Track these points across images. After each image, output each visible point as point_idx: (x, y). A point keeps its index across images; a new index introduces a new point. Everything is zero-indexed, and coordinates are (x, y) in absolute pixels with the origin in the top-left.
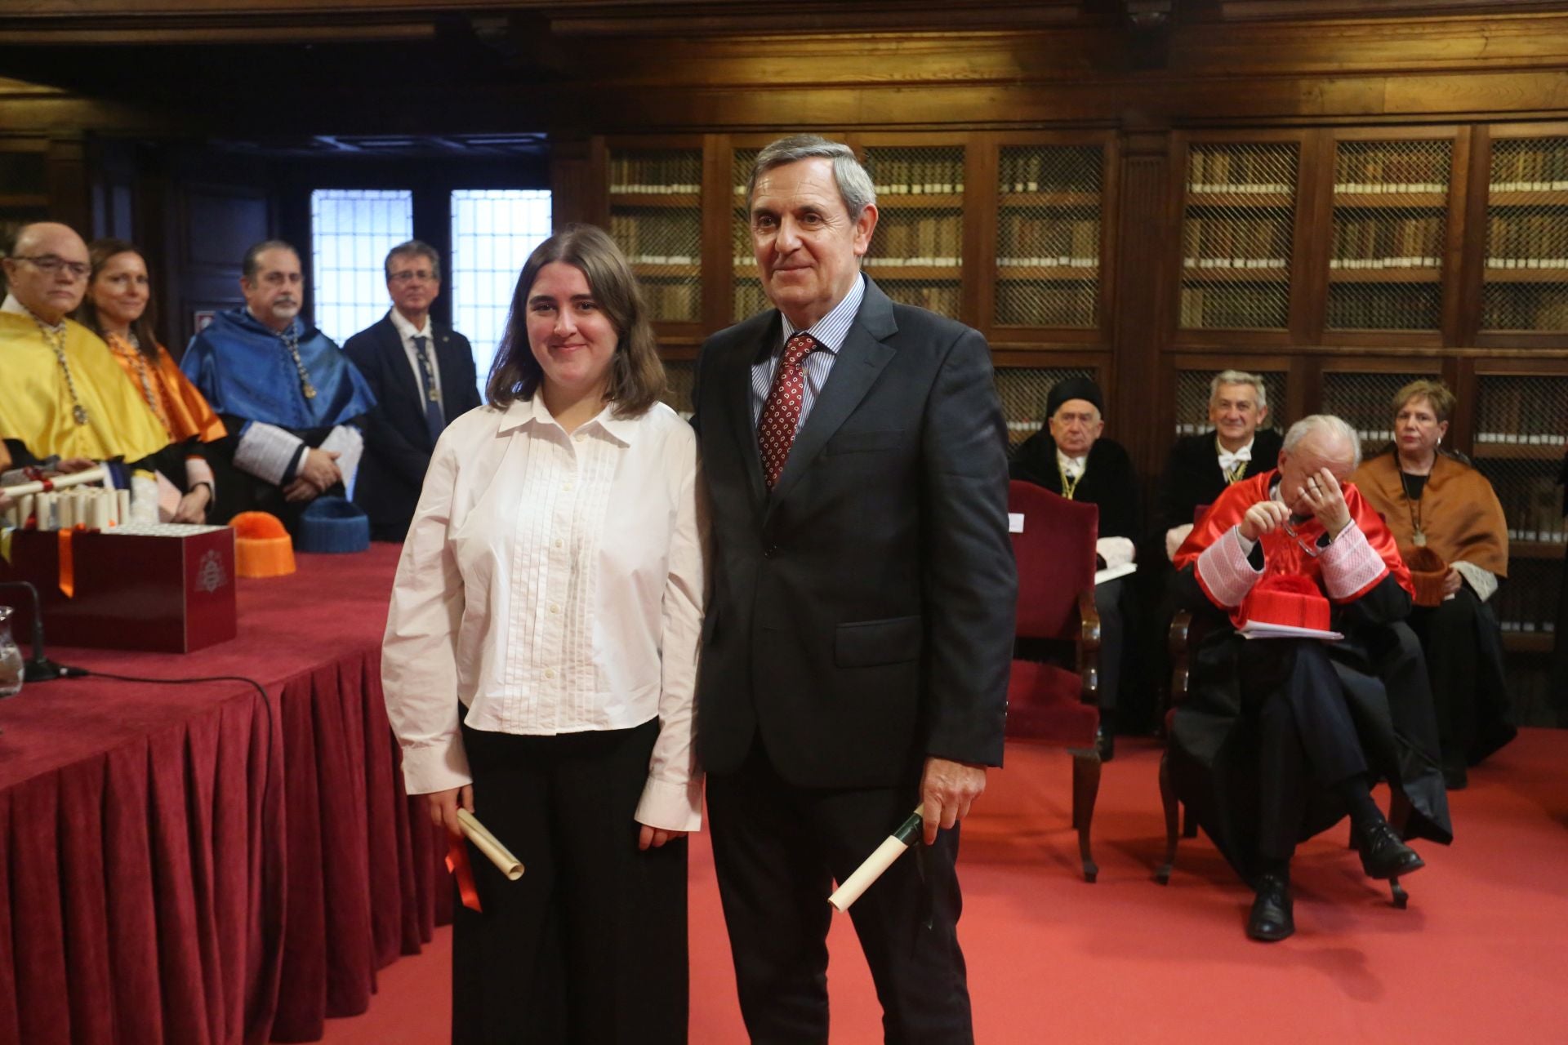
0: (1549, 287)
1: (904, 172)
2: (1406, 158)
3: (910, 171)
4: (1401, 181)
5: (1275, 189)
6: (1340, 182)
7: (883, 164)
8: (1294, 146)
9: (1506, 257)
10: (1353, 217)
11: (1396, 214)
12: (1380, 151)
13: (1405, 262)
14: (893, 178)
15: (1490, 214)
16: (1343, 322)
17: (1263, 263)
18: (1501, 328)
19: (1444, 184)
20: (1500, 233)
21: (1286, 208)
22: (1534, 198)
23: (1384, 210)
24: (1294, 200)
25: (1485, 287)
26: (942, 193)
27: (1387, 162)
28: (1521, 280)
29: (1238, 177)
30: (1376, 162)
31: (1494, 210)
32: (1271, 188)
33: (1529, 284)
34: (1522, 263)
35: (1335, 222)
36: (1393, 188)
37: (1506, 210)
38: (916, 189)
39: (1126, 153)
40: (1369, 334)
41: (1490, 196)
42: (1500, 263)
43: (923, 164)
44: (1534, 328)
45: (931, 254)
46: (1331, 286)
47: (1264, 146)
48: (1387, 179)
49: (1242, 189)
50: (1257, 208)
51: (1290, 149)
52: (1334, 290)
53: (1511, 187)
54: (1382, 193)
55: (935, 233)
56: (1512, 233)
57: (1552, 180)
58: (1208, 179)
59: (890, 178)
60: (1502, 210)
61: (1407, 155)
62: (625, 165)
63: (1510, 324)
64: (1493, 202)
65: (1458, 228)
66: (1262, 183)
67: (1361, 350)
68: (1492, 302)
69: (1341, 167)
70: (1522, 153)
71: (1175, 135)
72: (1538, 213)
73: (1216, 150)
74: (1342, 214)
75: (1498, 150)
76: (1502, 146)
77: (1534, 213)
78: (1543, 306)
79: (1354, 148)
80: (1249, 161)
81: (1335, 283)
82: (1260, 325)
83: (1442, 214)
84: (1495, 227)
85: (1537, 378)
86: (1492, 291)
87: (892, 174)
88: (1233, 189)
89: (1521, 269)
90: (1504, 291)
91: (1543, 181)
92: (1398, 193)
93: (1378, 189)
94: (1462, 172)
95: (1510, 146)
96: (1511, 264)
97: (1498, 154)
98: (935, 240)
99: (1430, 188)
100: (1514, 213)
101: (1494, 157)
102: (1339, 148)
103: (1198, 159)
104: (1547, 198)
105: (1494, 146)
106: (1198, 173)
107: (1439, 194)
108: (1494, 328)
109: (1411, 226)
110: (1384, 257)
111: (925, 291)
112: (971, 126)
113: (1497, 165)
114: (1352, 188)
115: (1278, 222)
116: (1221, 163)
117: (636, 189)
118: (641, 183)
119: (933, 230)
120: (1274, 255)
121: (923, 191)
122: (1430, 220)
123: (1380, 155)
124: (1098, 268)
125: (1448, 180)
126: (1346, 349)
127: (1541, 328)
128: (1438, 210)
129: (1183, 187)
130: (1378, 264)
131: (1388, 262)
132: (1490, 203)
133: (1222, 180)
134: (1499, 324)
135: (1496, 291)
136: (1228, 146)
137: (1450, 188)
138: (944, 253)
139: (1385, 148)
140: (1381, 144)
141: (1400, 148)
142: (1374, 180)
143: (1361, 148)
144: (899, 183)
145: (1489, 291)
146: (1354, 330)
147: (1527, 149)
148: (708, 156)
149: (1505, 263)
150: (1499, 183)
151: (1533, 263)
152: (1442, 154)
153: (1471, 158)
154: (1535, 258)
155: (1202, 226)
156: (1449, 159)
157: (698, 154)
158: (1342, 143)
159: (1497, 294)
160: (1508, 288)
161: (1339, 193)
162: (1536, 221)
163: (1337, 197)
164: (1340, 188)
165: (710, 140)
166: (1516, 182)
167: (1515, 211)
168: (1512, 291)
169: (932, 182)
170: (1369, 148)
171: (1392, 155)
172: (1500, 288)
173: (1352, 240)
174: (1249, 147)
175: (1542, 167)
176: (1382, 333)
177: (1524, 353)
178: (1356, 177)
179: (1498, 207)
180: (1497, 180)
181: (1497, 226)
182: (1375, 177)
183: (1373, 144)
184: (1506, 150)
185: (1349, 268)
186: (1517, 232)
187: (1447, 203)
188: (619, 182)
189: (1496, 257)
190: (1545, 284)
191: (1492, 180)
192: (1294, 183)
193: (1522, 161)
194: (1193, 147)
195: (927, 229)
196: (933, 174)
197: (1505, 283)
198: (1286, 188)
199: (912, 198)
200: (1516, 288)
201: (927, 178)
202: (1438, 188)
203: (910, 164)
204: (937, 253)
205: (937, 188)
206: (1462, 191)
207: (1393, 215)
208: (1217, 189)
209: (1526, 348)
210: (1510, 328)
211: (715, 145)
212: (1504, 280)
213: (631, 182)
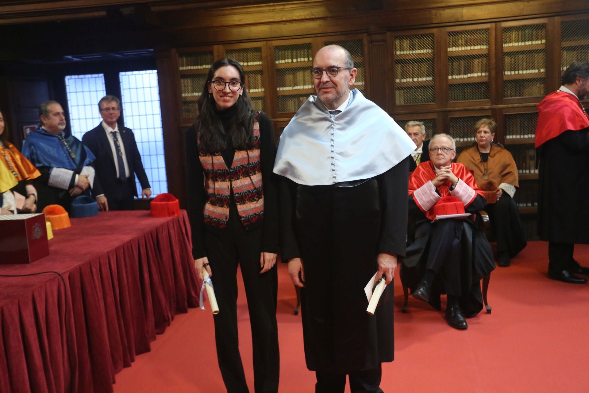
0: (527, 81)
1: (290, 54)
2: (473, 37)
3: (292, 54)
4: (472, 45)
5: (426, 51)
6: (450, 47)
7: (281, 52)
8: (432, 35)
9: (511, 70)
10: (455, 60)
11: (470, 57)
12: (463, 35)
13: (475, 75)
14: (286, 57)
15: (504, 55)
16: (455, 99)
17: (424, 79)
18: (511, 97)
19: (487, 45)
20: (508, 62)
21: (431, 58)
22: (519, 49)
23: (466, 56)
24: (433, 55)
25: (504, 82)
26: (304, 61)
27: (466, 38)
28: (517, 79)
29: (412, 48)
30: (462, 39)
31: (505, 54)
32: (425, 51)
33: (520, 80)
34: (517, 72)
35: (449, 62)
36: (469, 48)
37: (510, 53)
38: (295, 60)
39: (371, 42)
40: (465, 102)
41: (504, 49)
42: (509, 73)
43: (296, 51)
44: (523, 96)
45: (302, 84)
46: (449, 86)
47: (421, 36)
48: (466, 45)
49: (414, 52)
50: (420, 59)
51: (431, 36)
52: (451, 87)
53: (511, 45)
54: (465, 50)
55: (303, 76)
56: (512, 61)
57: (525, 41)
58: (402, 49)
59: (284, 57)
60: (508, 53)
61: (473, 35)
62: (184, 59)
63: (514, 95)
64: (505, 51)
65: (493, 61)
66: (421, 49)
67: (462, 108)
68: (507, 87)
69: (450, 41)
70: (514, 32)
71: (388, 34)
72: (521, 54)
73: (404, 38)
74: (451, 59)
75: (505, 32)
76: (506, 30)
77: (520, 54)
78: (525, 87)
79: (454, 34)
80: (416, 41)
81: (451, 85)
82: (425, 102)
83: (487, 56)
84: (506, 60)
85: (525, 114)
86: (507, 83)
87: (285, 56)
88: (411, 52)
89: (517, 75)
90: (511, 83)
91: (522, 41)
92: (471, 50)
93: (463, 49)
94: (493, 40)
95: (509, 30)
96: (513, 73)
97: (505, 33)
98: (303, 79)
99: (482, 47)
100: (512, 54)
101: (504, 34)
102: (448, 35)
103: (397, 42)
104: (524, 48)
105: (504, 30)
106: (398, 47)
107: (485, 49)
108: (509, 97)
109: (476, 61)
110: (467, 74)
111: (301, 99)
112: (313, 36)
113: (505, 37)
114: (454, 49)
115: (428, 63)
116: (406, 43)
117: (189, 68)
118: (191, 65)
119: (302, 75)
120: (428, 76)
121: (297, 61)
122: (483, 59)
123: (463, 36)
124: (364, 85)
125: (488, 44)
126: (457, 108)
127: (526, 96)
128: (486, 55)
129: (393, 53)
130: (466, 76)
131: (469, 75)
132: (504, 51)
133: (407, 49)
134: (510, 95)
135: (508, 83)
136: (408, 37)
137: (489, 47)
138: (307, 84)
139: (465, 33)
140: (463, 32)
141: (470, 33)
142: (462, 46)
143: (456, 34)
144: (288, 58)
145: (506, 83)
146: (459, 101)
147: (515, 31)
148: (215, 54)
149: (511, 73)
150: (507, 44)
151: (521, 72)
152: (485, 34)
153: (496, 35)
154: (521, 70)
155: (401, 67)
156: (488, 36)
157: (211, 53)
158: (449, 33)
159: (509, 84)
160: (513, 82)
161: (449, 51)
162: (521, 56)
163: (449, 53)
164: (450, 49)
165: (215, 47)
166: (513, 43)
167: (513, 54)
168: (514, 83)
169: (300, 57)
170: (459, 34)
171: (467, 36)
172: (510, 82)
173: (456, 68)
174: (416, 36)
175: (521, 37)
176: (469, 102)
177: (520, 105)
178: (455, 45)
179: (507, 52)
180: (506, 42)
181: (507, 60)
182: (462, 44)
183: (460, 32)
184: (508, 31)
185: (455, 79)
186: (514, 61)
187: (489, 52)
188: (183, 66)
189: (508, 71)
190: (525, 79)
191: (504, 43)
192: (433, 48)
193: (514, 35)
194: (396, 38)
195: (300, 75)
196: (300, 55)
197: (511, 80)
198: (430, 51)
199: (293, 64)
200: (516, 82)
201: (298, 56)
202: (485, 47)
203: (291, 51)
204: (304, 84)
205: (302, 59)
206: (493, 48)
207: (469, 58)
208: (405, 53)
209: (521, 103)
210: (514, 96)
211: (218, 49)
212: (511, 79)
213: (187, 65)
